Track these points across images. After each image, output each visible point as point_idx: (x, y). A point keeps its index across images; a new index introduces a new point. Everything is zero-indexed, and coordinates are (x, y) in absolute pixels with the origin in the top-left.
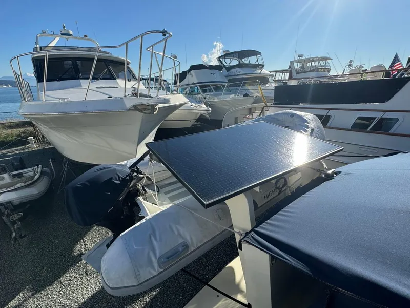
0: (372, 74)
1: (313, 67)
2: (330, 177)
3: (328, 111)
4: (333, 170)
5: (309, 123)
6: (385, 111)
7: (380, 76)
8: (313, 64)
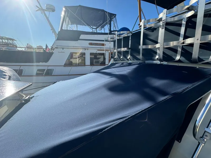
0: (38, 49)
1: (4, 42)
2: (27, 101)
3: (20, 66)
4: (29, 96)
5: (6, 73)
6: (48, 66)
7: (42, 51)
8: (4, 41)
